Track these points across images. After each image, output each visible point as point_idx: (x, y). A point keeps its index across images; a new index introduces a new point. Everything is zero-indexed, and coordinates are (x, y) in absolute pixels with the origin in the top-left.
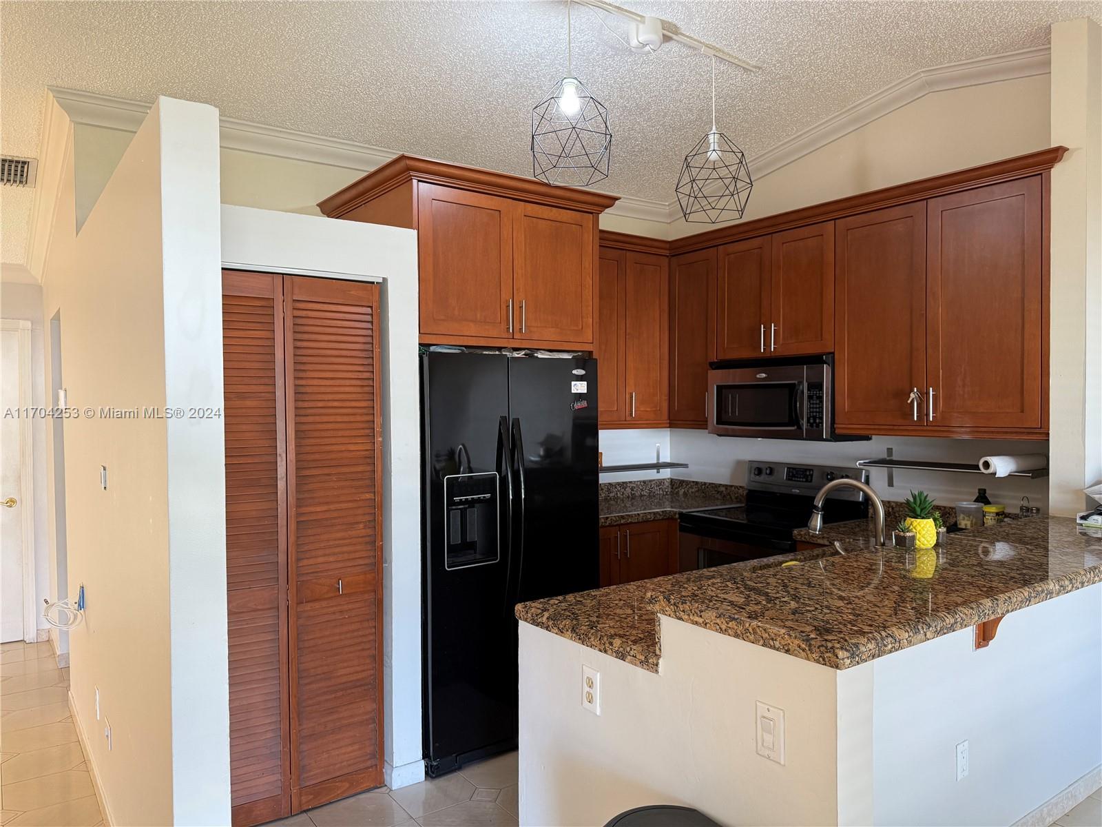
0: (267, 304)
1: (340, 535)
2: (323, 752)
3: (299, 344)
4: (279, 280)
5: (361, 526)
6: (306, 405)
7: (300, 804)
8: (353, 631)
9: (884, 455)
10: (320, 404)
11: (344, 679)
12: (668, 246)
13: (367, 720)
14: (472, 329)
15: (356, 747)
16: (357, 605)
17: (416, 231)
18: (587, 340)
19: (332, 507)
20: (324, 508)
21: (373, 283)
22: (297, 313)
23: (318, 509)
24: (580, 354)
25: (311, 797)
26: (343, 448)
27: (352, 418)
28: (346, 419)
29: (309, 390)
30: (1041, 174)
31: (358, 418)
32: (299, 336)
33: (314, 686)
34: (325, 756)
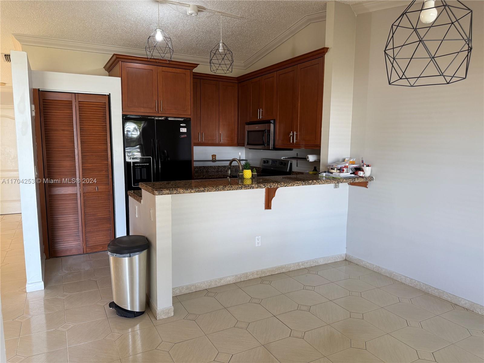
0: (70, 103)
1: (97, 173)
2: (94, 237)
3: (81, 115)
4: (73, 95)
5: (104, 171)
6: (84, 133)
7: (86, 251)
8: (103, 203)
9: (296, 156)
10: (89, 133)
11: (100, 217)
12: (236, 79)
13: (108, 229)
14: (142, 110)
15: (104, 237)
16: (103, 195)
17: (120, 78)
18: (188, 114)
19: (94, 165)
20: (91, 165)
21: (106, 95)
22: (80, 105)
23: (89, 165)
24: (186, 119)
25: (90, 249)
26: (96, 147)
27: (100, 138)
28: (97, 138)
29: (85, 129)
30: (323, 56)
31: (102, 138)
32: (81, 112)
33: (90, 218)
34: (94, 238)
